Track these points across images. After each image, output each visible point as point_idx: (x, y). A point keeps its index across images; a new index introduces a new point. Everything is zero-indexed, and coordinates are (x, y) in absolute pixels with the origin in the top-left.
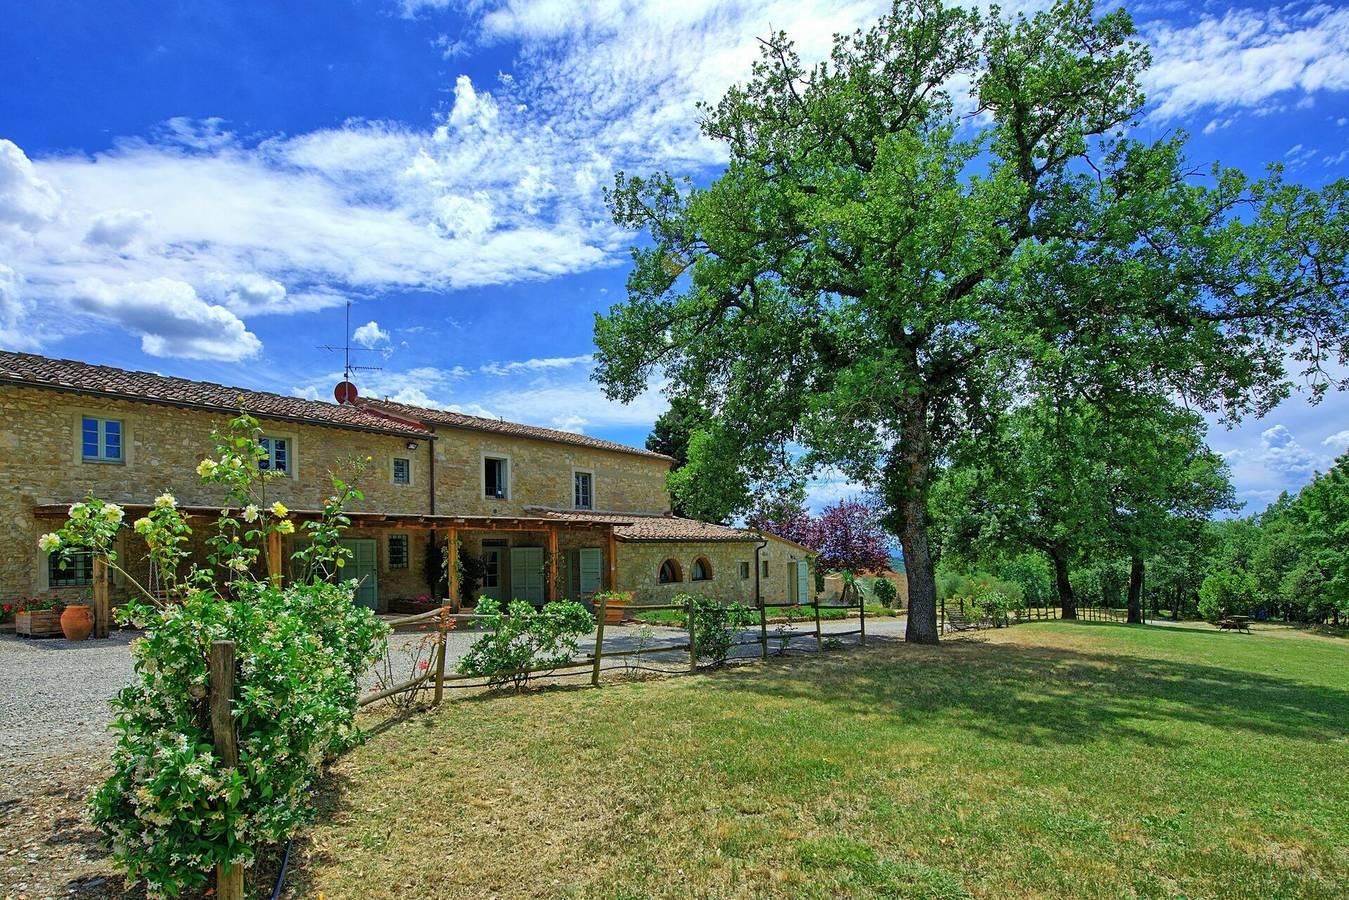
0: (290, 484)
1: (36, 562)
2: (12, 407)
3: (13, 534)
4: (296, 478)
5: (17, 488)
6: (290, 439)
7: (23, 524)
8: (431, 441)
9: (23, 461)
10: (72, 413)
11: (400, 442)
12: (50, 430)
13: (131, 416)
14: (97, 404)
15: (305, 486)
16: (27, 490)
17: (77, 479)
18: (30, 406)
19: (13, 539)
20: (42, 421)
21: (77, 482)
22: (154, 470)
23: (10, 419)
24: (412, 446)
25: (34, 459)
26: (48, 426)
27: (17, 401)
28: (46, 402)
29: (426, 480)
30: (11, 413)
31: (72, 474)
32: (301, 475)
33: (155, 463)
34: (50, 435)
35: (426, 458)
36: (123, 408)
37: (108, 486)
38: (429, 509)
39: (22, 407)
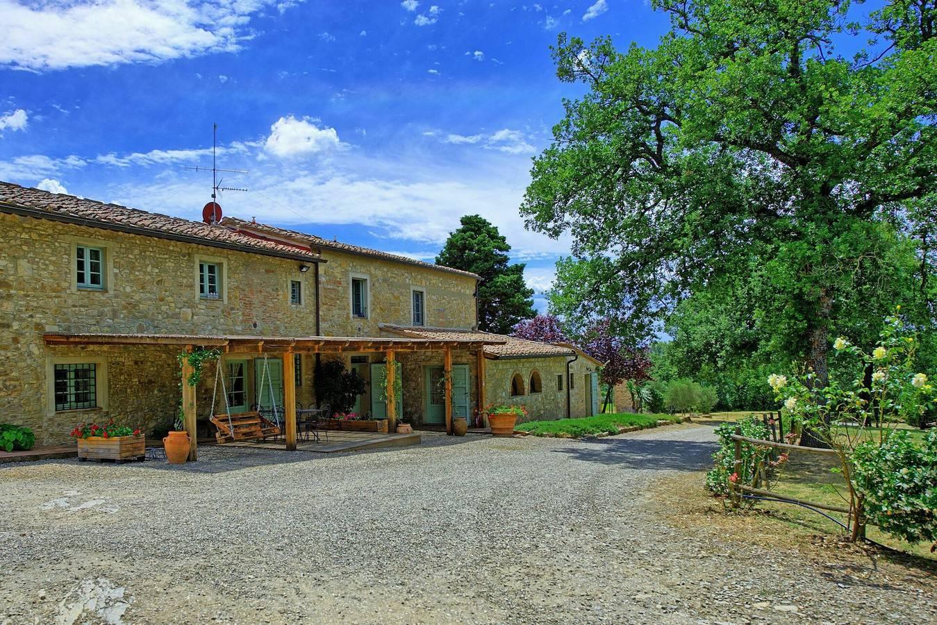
0: (222, 307)
1: (45, 387)
2: (27, 236)
3: (29, 361)
4: (226, 302)
5: (31, 316)
6: (220, 265)
7: (35, 351)
8: (316, 263)
9: (35, 289)
10: (71, 240)
11: (293, 265)
12: (54, 258)
13: (110, 244)
14: (87, 233)
15: (232, 309)
16: (38, 318)
17: (74, 306)
18: (40, 235)
19: (29, 366)
20: (49, 250)
21: (74, 309)
22: (128, 296)
23: (25, 248)
24: (304, 270)
25: (43, 287)
26: (53, 255)
27: (30, 230)
28: (50, 231)
29: (313, 298)
30: (26, 242)
31: (70, 302)
32: (229, 298)
33: (128, 289)
34: (53, 263)
35: (312, 280)
36: (106, 237)
37: (95, 312)
38: (314, 330)
39: (35, 236)
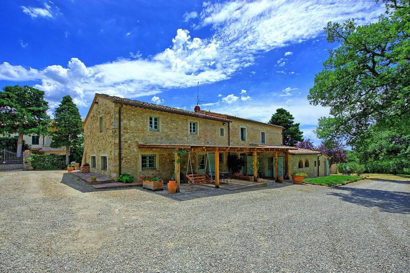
0: (197, 137)
1: (139, 162)
2: (133, 113)
3: (133, 154)
4: (198, 135)
5: (134, 139)
6: (197, 123)
7: (136, 150)
8: (229, 122)
9: (136, 130)
10: (148, 114)
11: (221, 123)
12: (142, 120)
13: (161, 116)
14: (153, 112)
15: (201, 137)
16: (137, 139)
17: (148, 136)
18: (138, 113)
19: (133, 155)
20: (140, 118)
21: (148, 137)
22: (166, 133)
23: (133, 117)
24: (225, 125)
25: (138, 130)
26: (142, 119)
27: (135, 111)
28: (141, 112)
29: (227, 134)
30: (133, 115)
31: (147, 134)
32: (200, 134)
33: (166, 131)
34: (142, 122)
35: (227, 128)
36: (159, 114)
37: (155, 138)
38: (228, 144)
39: (136, 113)
